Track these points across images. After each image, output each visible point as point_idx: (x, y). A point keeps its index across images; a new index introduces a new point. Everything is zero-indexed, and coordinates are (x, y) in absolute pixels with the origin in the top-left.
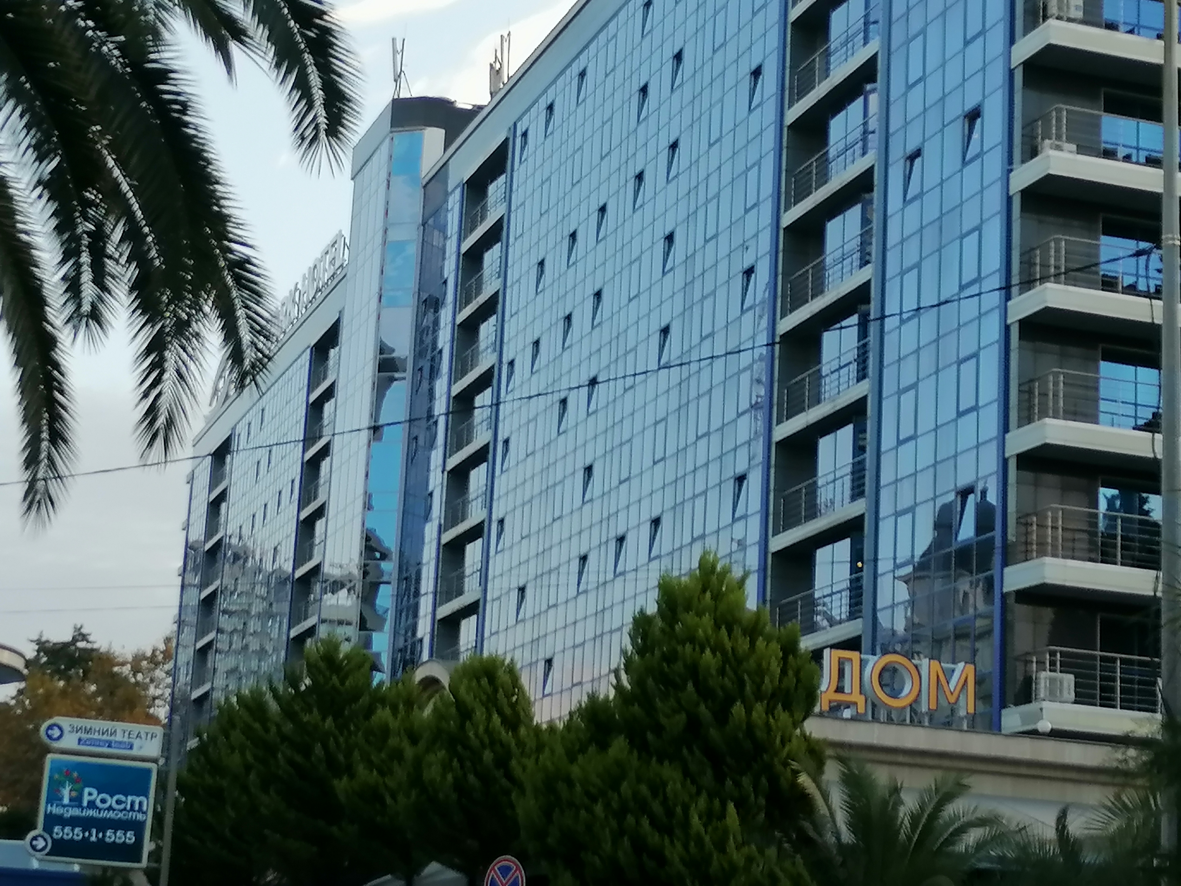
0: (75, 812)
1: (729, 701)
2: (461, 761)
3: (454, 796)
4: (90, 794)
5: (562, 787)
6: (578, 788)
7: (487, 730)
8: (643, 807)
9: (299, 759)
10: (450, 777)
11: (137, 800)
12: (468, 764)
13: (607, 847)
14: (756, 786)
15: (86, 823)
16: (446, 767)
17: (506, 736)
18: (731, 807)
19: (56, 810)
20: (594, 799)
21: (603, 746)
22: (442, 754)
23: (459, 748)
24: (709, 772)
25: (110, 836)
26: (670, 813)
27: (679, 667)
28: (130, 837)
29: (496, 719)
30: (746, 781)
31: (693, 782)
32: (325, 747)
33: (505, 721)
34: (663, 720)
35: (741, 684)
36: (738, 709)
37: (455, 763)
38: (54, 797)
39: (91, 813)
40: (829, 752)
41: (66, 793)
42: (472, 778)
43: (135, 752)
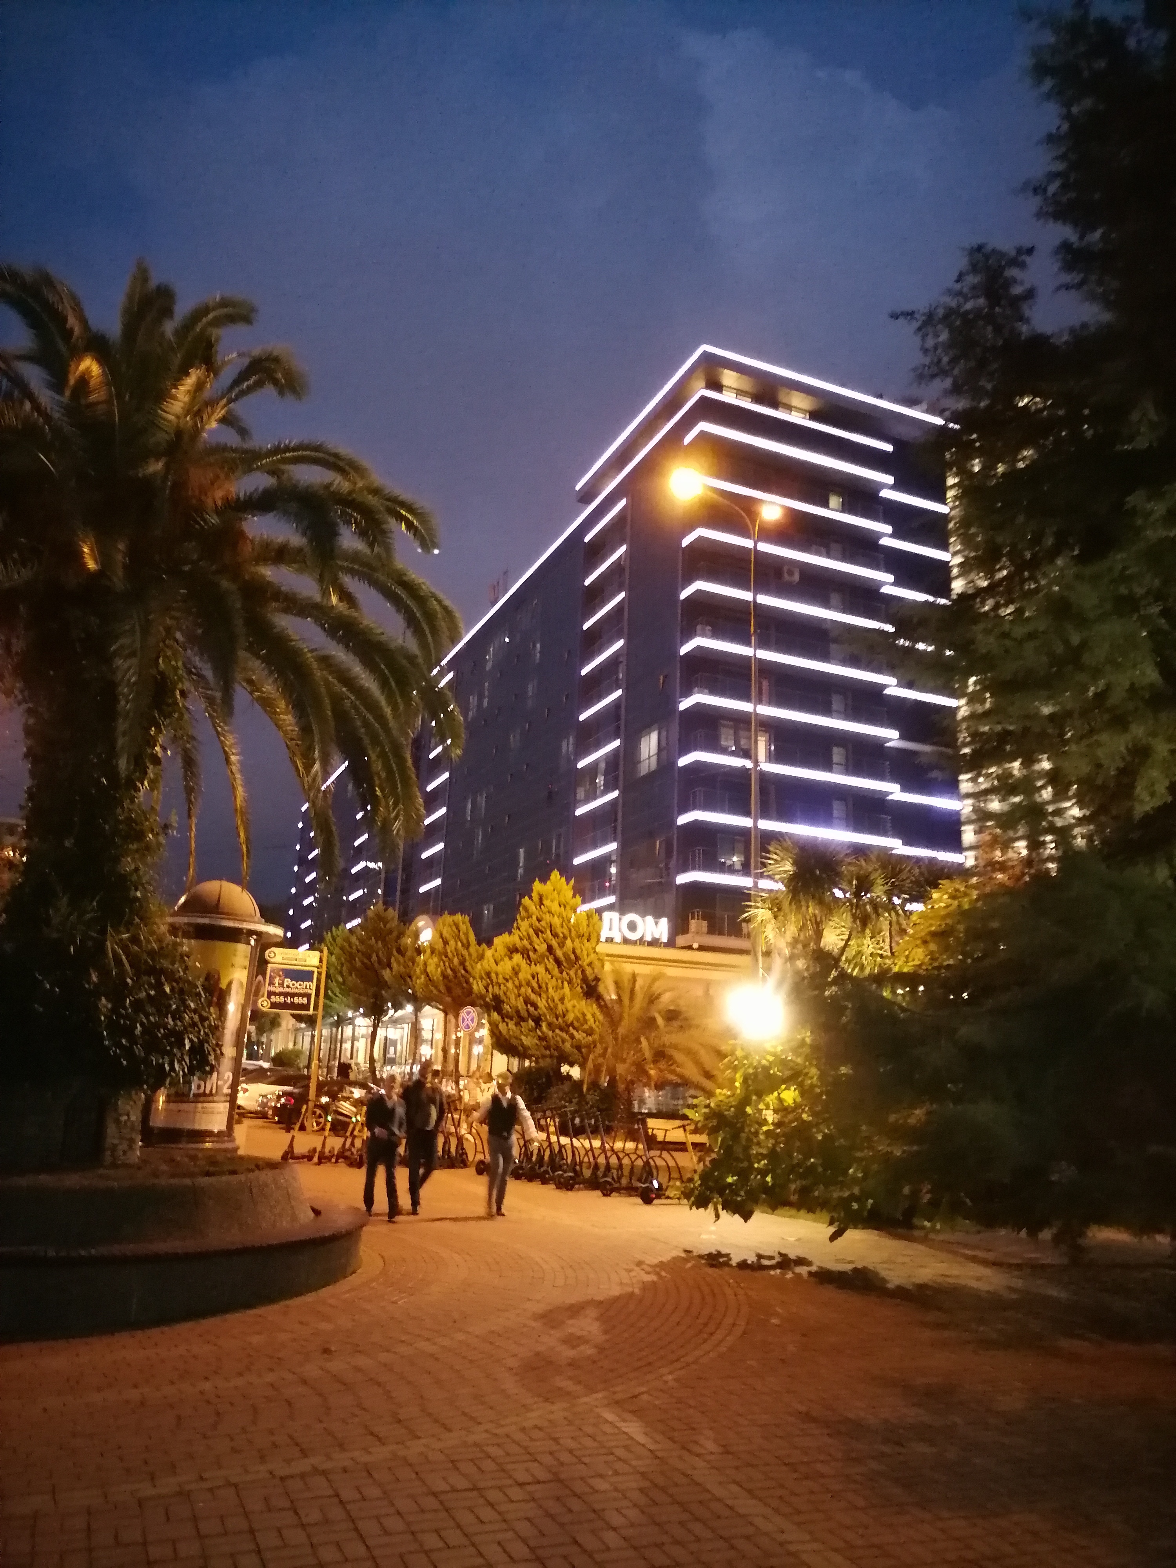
0: (281, 990)
1: (565, 938)
2: (444, 962)
3: (441, 978)
4: (287, 981)
5: (493, 975)
6: (500, 976)
7: (456, 949)
8: (528, 984)
9: (366, 961)
10: (439, 970)
11: (308, 984)
12: (447, 964)
13: (513, 1001)
14: (576, 974)
15: (286, 995)
16: (438, 966)
17: (465, 952)
18: (566, 984)
19: (272, 989)
20: (507, 980)
21: (511, 958)
22: (436, 960)
23: (443, 957)
24: (557, 970)
25: (296, 1000)
26: (540, 987)
27: (543, 923)
28: (305, 1001)
29: (459, 944)
30: (572, 973)
31: (550, 973)
32: (378, 956)
33: (463, 945)
34: (537, 947)
35: (570, 930)
36: (568, 942)
37: (442, 963)
38: (271, 983)
39: (288, 990)
40: (607, 958)
41: (277, 981)
42: (449, 971)
43: (308, 963)
